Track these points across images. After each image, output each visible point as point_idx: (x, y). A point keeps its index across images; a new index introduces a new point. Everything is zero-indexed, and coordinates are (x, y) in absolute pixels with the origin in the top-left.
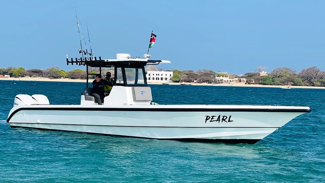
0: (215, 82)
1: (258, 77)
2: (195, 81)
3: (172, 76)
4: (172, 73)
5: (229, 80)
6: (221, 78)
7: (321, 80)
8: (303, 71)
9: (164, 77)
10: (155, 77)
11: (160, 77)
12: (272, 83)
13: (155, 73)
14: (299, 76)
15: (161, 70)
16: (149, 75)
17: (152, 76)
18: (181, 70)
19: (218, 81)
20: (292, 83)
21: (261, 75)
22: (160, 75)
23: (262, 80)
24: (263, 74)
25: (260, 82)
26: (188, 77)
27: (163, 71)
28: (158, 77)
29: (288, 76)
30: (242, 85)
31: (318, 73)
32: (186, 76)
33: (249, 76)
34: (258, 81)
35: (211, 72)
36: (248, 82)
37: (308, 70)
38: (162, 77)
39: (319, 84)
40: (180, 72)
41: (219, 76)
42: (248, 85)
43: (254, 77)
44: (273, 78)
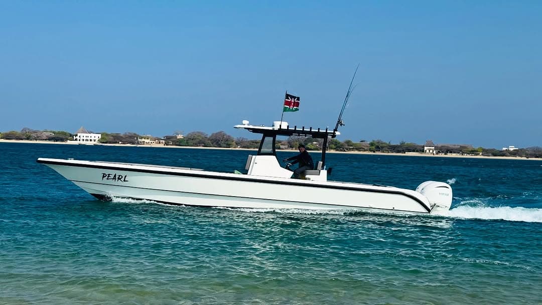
0: (138, 143)
1: (174, 139)
2: (120, 143)
3: (100, 138)
4: (100, 135)
5: (150, 142)
6: (143, 140)
7: (226, 142)
8: (213, 134)
9: (93, 138)
10: (85, 138)
11: (89, 138)
12: (186, 144)
13: (85, 135)
14: (209, 139)
15: (90, 133)
16: (80, 137)
17: (82, 138)
18: (109, 133)
19: (141, 142)
20: (203, 144)
21: (178, 138)
22: (89, 137)
23: (178, 142)
24: (180, 137)
25: (177, 143)
26: (115, 139)
27: (92, 134)
28: (87, 138)
29: (200, 138)
30: (162, 146)
31: (225, 137)
32: (112, 138)
33: (168, 139)
34: (175, 143)
35: (135, 134)
36: (166, 144)
37: (217, 134)
38: (91, 138)
39: (225, 145)
40: (107, 135)
41: (141, 138)
42: (166, 146)
43: (172, 139)
44: (187, 141)
